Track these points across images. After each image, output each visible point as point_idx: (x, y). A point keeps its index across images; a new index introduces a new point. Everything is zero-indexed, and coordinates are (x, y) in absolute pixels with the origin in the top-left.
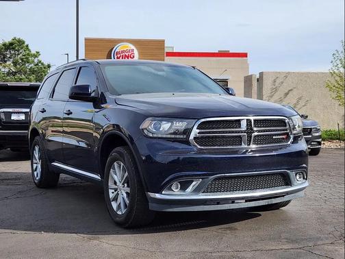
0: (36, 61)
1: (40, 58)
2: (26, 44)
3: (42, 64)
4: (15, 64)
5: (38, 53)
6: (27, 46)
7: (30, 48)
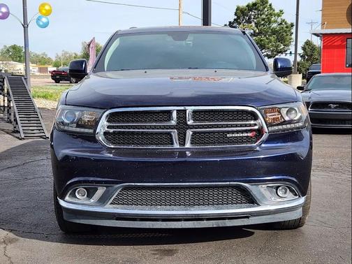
0: (279, 20)
1: (283, 17)
2: (269, 3)
3: (286, 23)
4: (257, 25)
5: (281, 11)
6: (270, 5)
7: (273, 7)
